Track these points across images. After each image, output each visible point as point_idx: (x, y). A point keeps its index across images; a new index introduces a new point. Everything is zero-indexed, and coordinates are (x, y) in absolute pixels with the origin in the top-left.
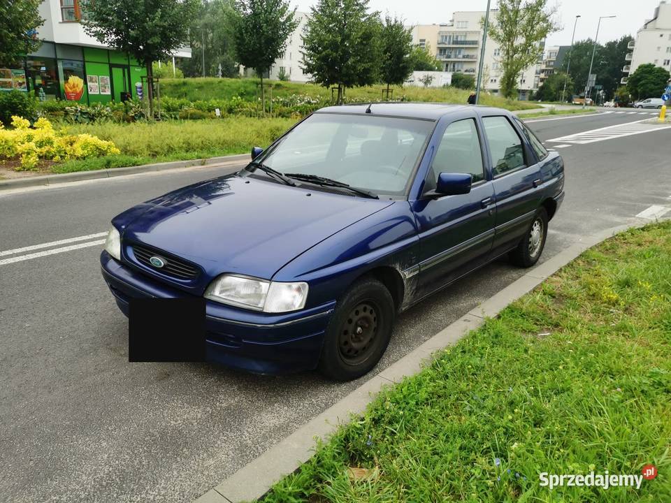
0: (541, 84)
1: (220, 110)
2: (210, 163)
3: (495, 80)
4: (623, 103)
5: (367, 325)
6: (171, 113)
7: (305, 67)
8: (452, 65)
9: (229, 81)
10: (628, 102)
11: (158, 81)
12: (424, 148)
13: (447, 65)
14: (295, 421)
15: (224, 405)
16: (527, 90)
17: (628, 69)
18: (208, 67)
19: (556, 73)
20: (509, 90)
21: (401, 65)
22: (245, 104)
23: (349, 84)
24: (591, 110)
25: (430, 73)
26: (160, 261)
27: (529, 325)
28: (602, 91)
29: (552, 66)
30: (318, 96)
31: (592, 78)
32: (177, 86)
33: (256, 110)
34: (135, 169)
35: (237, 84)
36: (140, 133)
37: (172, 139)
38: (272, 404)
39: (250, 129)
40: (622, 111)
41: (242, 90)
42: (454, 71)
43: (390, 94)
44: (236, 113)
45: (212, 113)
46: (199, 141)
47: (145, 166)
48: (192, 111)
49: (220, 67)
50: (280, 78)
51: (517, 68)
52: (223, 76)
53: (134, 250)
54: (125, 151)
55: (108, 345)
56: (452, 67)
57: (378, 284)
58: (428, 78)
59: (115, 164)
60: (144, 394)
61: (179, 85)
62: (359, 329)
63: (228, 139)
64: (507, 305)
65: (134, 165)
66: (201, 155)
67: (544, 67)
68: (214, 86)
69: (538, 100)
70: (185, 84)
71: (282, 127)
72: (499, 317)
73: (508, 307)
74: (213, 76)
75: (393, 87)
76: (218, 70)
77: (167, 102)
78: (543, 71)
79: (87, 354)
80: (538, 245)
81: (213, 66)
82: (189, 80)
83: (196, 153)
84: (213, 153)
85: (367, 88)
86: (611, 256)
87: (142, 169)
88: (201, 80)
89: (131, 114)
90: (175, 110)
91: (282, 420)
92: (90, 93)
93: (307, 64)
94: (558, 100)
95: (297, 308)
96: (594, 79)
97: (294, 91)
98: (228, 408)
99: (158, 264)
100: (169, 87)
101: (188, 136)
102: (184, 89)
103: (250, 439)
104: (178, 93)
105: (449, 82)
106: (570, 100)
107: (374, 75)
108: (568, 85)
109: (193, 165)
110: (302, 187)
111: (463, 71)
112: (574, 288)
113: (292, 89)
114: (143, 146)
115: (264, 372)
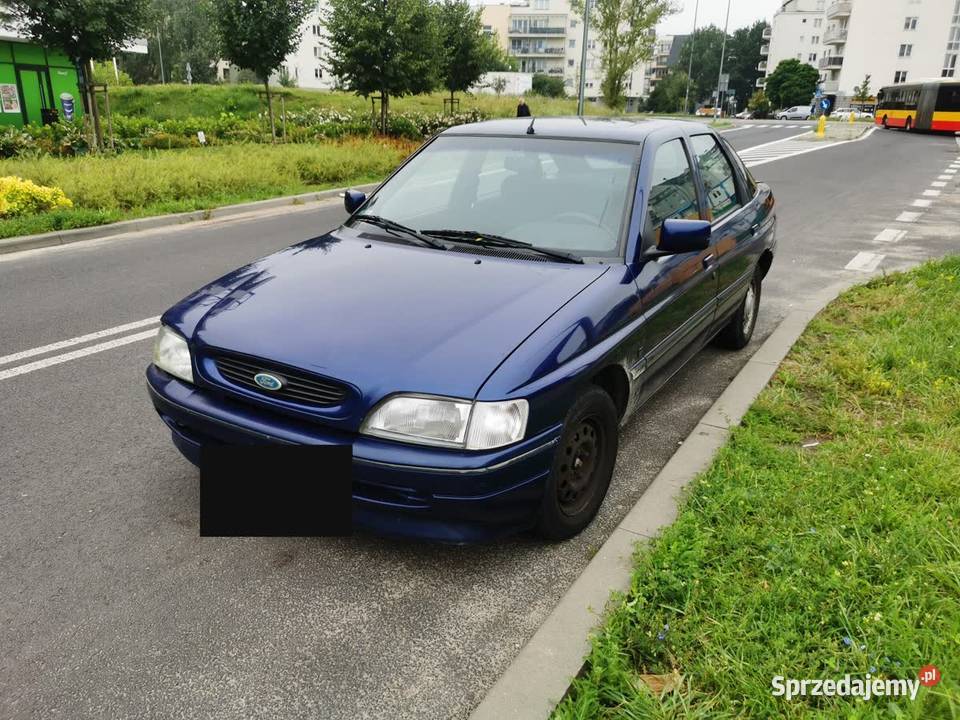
0: (652, 89)
1: (205, 133)
2: (219, 216)
3: (591, 85)
4: (761, 114)
5: (587, 454)
6: (129, 139)
7: (331, 67)
8: (531, 62)
9: (208, 89)
10: (766, 112)
11: (105, 91)
12: (633, 185)
13: (524, 64)
14: (513, 609)
15: (396, 596)
16: (635, 98)
17: (764, 66)
18: (169, 68)
19: (670, 72)
20: (614, 98)
21: (470, 63)
22: (242, 123)
23: (397, 93)
24: (725, 124)
25: (502, 75)
26: (272, 380)
27: (786, 433)
28: (732, 97)
29: (665, 64)
30: (350, 110)
31: (724, 79)
32: (126, 98)
33: (259, 132)
34: (103, 230)
35: (223, 94)
36: (95, 173)
37: (151, 179)
38: (468, 586)
39: (269, 162)
40: (763, 124)
41: (231, 101)
42: (534, 71)
43: (455, 106)
44: (229, 138)
45: (193, 138)
46: (194, 181)
47: (116, 224)
48: (161, 136)
49: (189, 68)
50: (282, 83)
51: (623, 66)
52: (193, 81)
53: (217, 364)
54: (79, 201)
55: (172, 516)
56: (531, 65)
57: (601, 392)
58: (499, 81)
59: (69, 223)
60: (265, 591)
61: (130, 96)
62: (578, 461)
63: (236, 177)
64: (748, 407)
65: (100, 223)
66: (202, 204)
67: (654, 65)
68: (185, 96)
69: (649, 110)
70: (138, 94)
71: (315, 158)
72: (743, 424)
73: (750, 410)
74: (178, 80)
75: (459, 95)
76: (185, 73)
77: (120, 124)
78: (654, 70)
79: (145, 535)
80: (751, 316)
81: (177, 65)
82: (144, 88)
83: (194, 202)
84: (219, 199)
85: (423, 97)
86: (843, 326)
87: (112, 229)
88: (162, 88)
89: (66, 142)
90: (133, 135)
91: (495, 611)
93: (332, 61)
94: (679, 110)
95: (515, 439)
96: (727, 81)
97: (313, 102)
98: (404, 600)
99: (272, 384)
100: (114, 100)
101: (175, 174)
102: (138, 103)
103: (458, 646)
104: (128, 108)
105: (529, 86)
106: (692, 111)
107: (430, 77)
108: (692, 90)
109: (192, 219)
110: (456, 249)
111: (546, 72)
112: (821, 376)
113: (309, 100)
114: (108, 193)
115: (463, 541)
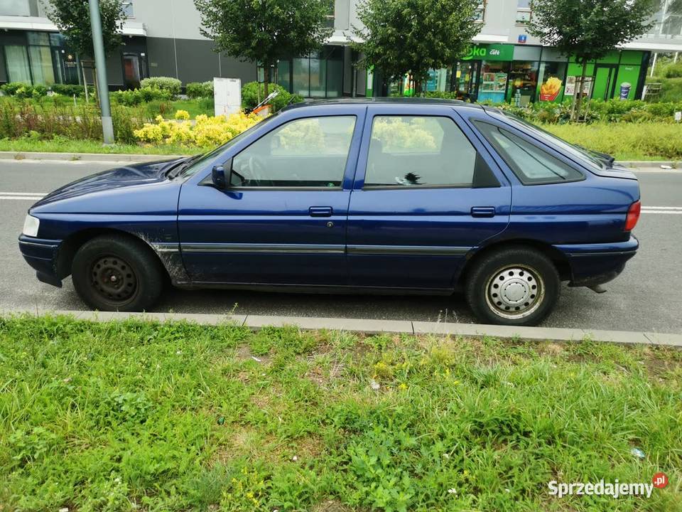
6: (613, 115)
45: (673, 116)
48: (639, 113)
89: (557, 115)
92: (565, 94)
